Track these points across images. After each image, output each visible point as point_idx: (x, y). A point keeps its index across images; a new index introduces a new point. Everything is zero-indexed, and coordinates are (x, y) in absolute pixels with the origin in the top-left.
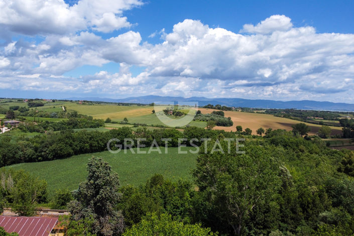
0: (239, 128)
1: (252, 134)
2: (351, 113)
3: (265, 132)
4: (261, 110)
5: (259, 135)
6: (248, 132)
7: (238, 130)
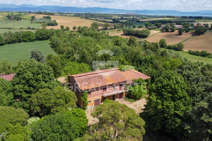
0: (62, 27)
1: (70, 30)
2: (117, 15)
3: (77, 28)
4: (72, 14)
5: (74, 30)
6: (68, 29)
7: (62, 28)
